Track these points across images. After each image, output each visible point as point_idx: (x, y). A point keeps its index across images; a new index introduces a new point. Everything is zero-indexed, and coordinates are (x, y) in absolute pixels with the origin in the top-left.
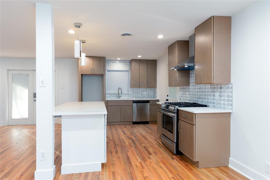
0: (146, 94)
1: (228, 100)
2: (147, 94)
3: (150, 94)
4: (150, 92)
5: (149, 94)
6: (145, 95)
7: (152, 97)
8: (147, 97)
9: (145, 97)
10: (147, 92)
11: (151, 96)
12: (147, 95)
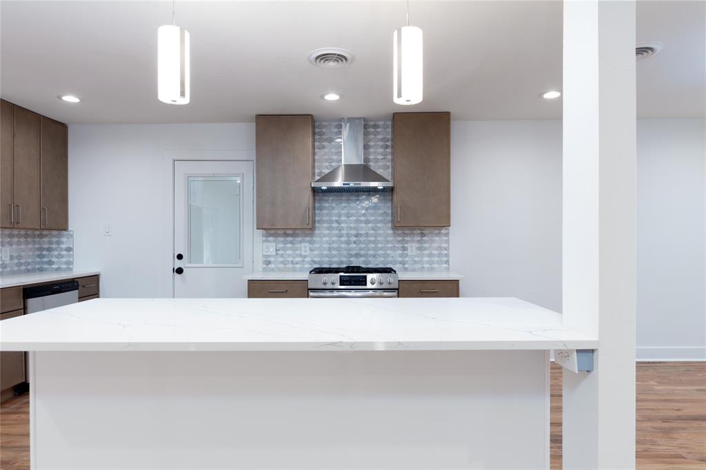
0: (12, 258)
1: (439, 255)
2: (15, 254)
3: (23, 254)
4: (23, 247)
5: (19, 257)
6: (8, 262)
7: (29, 267)
8: (16, 268)
9: (8, 269)
10: (14, 247)
11: (29, 264)
12: (15, 261)
